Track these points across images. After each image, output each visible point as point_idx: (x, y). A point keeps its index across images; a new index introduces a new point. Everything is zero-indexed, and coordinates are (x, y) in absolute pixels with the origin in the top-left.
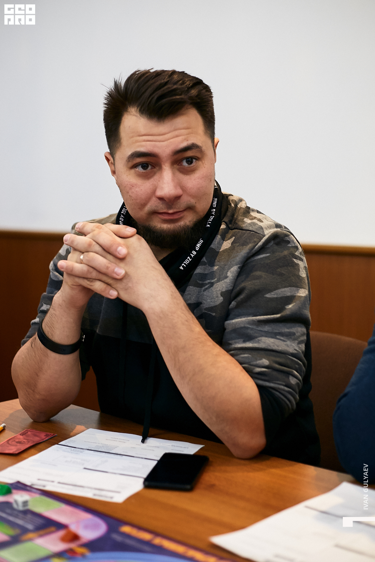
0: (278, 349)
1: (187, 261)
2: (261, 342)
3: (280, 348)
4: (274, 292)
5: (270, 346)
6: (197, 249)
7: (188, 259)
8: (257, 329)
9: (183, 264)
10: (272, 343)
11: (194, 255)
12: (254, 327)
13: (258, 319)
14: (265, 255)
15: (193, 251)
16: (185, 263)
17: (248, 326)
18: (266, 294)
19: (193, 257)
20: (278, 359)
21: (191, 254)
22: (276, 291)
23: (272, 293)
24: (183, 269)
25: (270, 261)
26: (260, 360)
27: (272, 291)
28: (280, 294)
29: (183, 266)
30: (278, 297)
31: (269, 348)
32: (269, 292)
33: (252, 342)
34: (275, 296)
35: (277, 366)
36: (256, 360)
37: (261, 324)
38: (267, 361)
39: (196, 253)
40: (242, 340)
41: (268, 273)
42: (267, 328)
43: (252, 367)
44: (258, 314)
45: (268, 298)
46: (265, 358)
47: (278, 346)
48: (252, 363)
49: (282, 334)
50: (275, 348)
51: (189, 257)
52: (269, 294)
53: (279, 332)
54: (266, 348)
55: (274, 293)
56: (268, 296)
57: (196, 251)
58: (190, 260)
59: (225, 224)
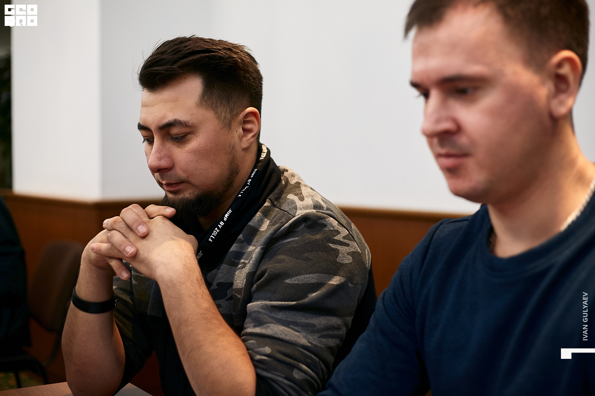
0: (286, 339)
1: (215, 232)
2: (269, 328)
3: (288, 338)
4: (296, 277)
5: (277, 333)
6: (225, 219)
7: (216, 231)
8: (270, 314)
9: (212, 236)
10: (280, 331)
11: (221, 226)
12: (268, 312)
13: (272, 304)
14: (293, 238)
15: (221, 222)
16: (213, 235)
17: (261, 310)
18: (286, 280)
19: (220, 228)
20: (283, 349)
21: (219, 225)
22: (298, 277)
23: (293, 279)
24: (212, 241)
25: (297, 245)
26: (263, 347)
27: (293, 277)
28: (302, 280)
29: (212, 238)
30: (300, 284)
31: (275, 335)
32: (290, 278)
33: (261, 328)
34: (296, 282)
35: (280, 356)
36: (260, 347)
37: (275, 311)
38: (270, 350)
39: (223, 224)
40: (253, 325)
41: (292, 258)
42: (280, 315)
43: (254, 354)
44: (274, 299)
45: (287, 283)
46: (269, 347)
47: (286, 335)
48: (254, 350)
49: (295, 324)
50: (283, 336)
51: (216, 229)
52: (289, 279)
53: (294, 321)
54: (272, 335)
55: (294, 279)
56: (288, 281)
57: (224, 221)
58: (218, 231)
59: (270, 202)
